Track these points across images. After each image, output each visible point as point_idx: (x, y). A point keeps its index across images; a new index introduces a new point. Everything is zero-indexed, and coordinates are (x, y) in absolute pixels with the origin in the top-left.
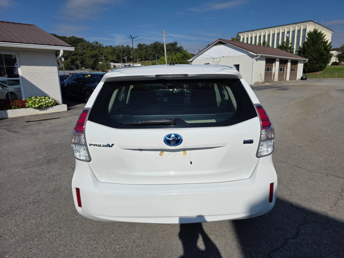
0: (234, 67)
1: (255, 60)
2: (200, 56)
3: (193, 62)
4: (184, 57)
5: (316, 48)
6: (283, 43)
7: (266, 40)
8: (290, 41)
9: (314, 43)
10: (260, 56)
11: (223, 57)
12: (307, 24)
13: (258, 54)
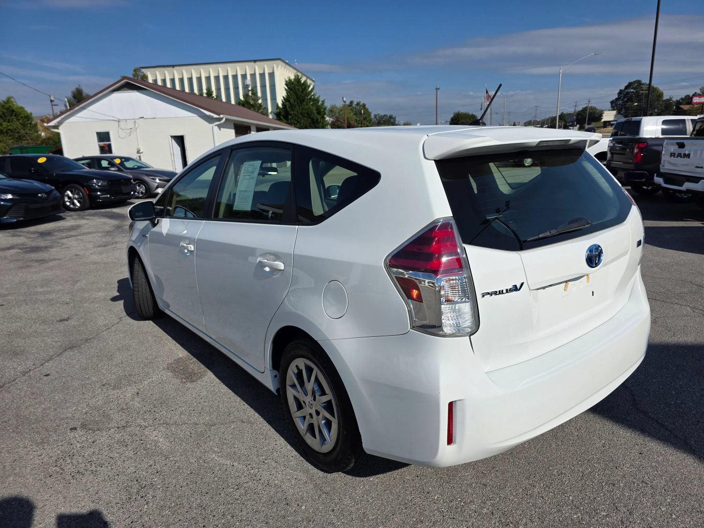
0: (173, 141)
1: (216, 127)
2: (80, 115)
3: (60, 128)
4: (7, 115)
5: (306, 110)
6: (246, 96)
7: (213, 88)
8: (259, 94)
9: (300, 99)
10: (226, 119)
11: (142, 118)
12: (274, 64)
13: (222, 116)
